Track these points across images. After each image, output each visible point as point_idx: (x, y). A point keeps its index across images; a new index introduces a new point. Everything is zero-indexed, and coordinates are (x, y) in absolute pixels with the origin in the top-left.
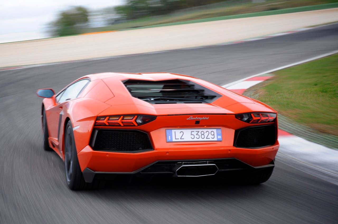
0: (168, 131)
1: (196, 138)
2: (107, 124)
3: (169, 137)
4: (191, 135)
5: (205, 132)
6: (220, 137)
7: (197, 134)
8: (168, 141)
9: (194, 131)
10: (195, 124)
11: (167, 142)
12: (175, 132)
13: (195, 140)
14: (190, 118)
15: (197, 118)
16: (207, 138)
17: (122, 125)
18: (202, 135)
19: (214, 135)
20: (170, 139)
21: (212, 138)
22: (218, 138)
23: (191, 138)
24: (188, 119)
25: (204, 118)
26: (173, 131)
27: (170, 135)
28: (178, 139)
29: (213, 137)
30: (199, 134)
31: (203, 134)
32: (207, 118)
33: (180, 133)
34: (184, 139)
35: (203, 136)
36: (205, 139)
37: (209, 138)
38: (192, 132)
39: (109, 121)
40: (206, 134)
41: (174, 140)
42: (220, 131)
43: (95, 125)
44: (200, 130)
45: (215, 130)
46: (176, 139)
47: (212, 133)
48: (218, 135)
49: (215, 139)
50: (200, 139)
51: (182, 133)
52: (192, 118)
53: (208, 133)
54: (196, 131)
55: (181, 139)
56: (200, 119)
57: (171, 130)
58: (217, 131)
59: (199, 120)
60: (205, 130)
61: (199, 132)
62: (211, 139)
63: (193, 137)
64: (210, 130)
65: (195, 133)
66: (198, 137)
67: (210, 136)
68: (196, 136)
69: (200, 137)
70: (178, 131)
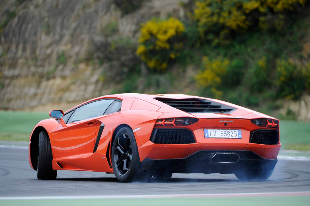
0: (205, 130)
2: (163, 125)
3: (207, 134)
4: (221, 133)
6: (240, 136)
7: (225, 133)
10: (224, 125)
11: (205, 138)
12: (210, 131)
13: (224, 137)
15: (225, 121)
16: (231, 136)
17: (174, 125)
18: (228, 133)
19: (236, 134)
20: (207, 136)
22: (239, 136)
23: (221, 135)
24: (219, 122)
25: (230, 121)
26: (209, 130)
29: (235, 135)
30: (226, 133)
34: (216, 136)
37: (233, 136)
38: (221, 131)
39: (165, 123)
41: (210, 137)
42: (240, 131)
43: (155, 125)
44: (227, 131)
45: (237, 131)
46: (211, 136)
48: (239, 134)
49: (237, 137)
50: (227, 137)
51: (215, 132)
52: (222, 121)
53: (232, 132)
54: (224, 131)
55: (214, 136)
56: (228, 121)
57: (207, 130)
58: (238, 131)
59: (227, 123)
61: (226, 131)
63: (222, 135)
65: (223, 132)
66: (225, 135)
67: (234, 135)
69: (227, 135)
70: (212, 131)
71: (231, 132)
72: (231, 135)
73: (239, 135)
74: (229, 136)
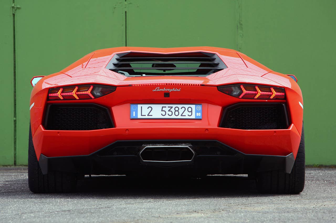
0: (133, 106)
1: (168, 114)
2: (61, 97)
3: (134, 112)
4: (162, 111)
5: (180, 108)
6: (199, 115)
7: (169, 111)
8: (132, 117)
9: (166, 107)
10: (165, 97)
12: (141, 107)
13: (167, 117)
14: (157, 89)
16: (182, 115)
17: (77, 98)
18: (176, 111)
19: (191, 111)
20: (134, 115)
21: (188, 115)
23: (162, 114)
24: (154, 90)
26: (139, 106)
28: (145, 115)
29: (190, 114)
30: (173, 110)
31: (178, 111)
32: (179, 90)
33: (148, 108)
34: (152, 115)
35: (177, 113)
36: (179, 117)
37: (185, 116)
38: (163, 107)
40: (181, 111)
41: (139, 116)
42: (199, 107)
43: (48, 99)
44: (174, 106)
45: (193, 106)
46: (142, 115)
47: (190, 110)
48: (196, 112)
49: (193, 117)
50: (173, 117)
51: (150, 109)
53: (184, 109)
54: (168, 107)
55: (148, 115)
56: (170, 90)
57: (136, 105)
58: (196, 107)
59: (168, 93)
60: (180, 106)
61: (172, 107)
62: (187, 117)
63: (164, 113)
64: (187, 106)
65: (167, 109)
66: (170, 113)
67: (186, 113)
68: (167, 112)
69: (173, 113)
70: (145, 107)
71: (181, 108)
72: (180, 114)
73: (197, 114)
74: (177, 116)
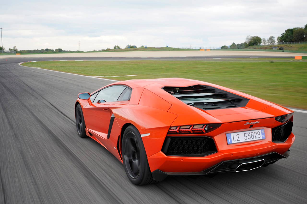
0: (228, 135)
1: (248, 138)
2: (178, 132)
3: (229, 139)
4: (245, 136)
5: (254, 133)
6: (264, 136)
7: (248, 136)
8: (228, 143)
9: (246, 133)
10: (250, 127)
11: (228, 145)
12: (233, 135)
13: (248, 140)
17: (192, 132)
18: (252, 135)
19: (260, 135)
20: (230, 142)
21: (259, 137)
22: (263, 137)
23: (245, 139)
24: (245, 124)
25: (256, 122)
26: (232, 134)
27: (230, 139)
28: (236, 141)
30: (250, 135)
31: (253, 135)
32: (259, 122)
33: (237, 135)
34: (240, 140)
36: (254, 139)
37: (257, 138)
38: (245, 134)
40: (255, 135)
41: (233, 142)
42: (263, 131)
44: (250, 132)
45: (260, 131)
46: (234, 141)
47: (259, 134)
48: (262, 134)
49: (261, 138)
50: (251, 139)
51: (238, 135)
53: (256, 133)
54: (248, 133)
55: (238, 140)
57: (230, 134)
60: (253, 132)
61: (249, 133)
62: (258, 139)
64: (257, 131)
65: (247, 135)
67: (258, 136)
69: (251, 137)
70: (235, 134)
72: (255, 137)
74: (253, 138)
